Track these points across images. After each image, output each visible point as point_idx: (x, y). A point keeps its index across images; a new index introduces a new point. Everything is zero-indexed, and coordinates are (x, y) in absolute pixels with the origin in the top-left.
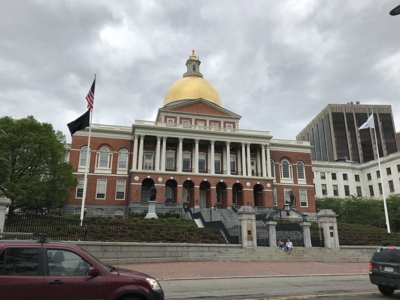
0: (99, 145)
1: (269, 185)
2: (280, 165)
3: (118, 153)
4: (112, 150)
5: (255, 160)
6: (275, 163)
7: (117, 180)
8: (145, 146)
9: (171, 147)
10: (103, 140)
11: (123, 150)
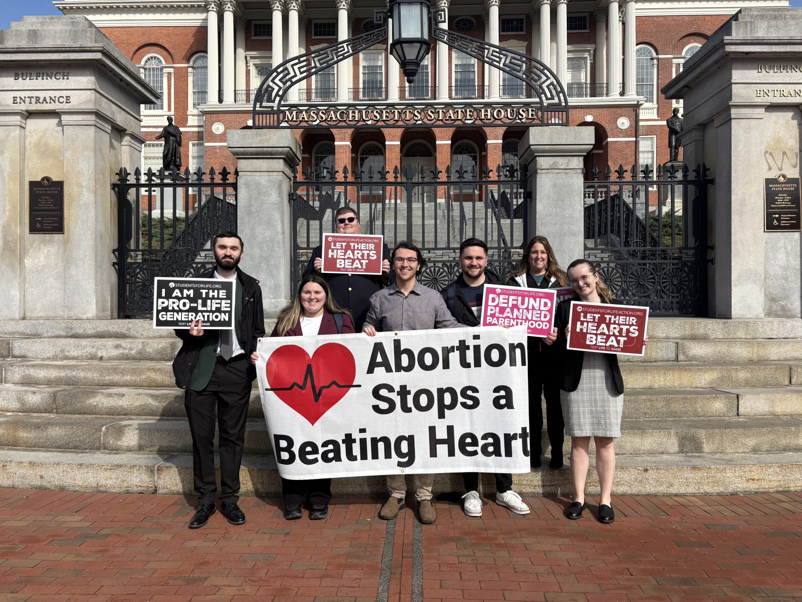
0: (136, 48)
1: (624, 123)
2: (675, 61)
3: (189, 67)
4: (170, 60)
5: (589, 51)
6: (660, 56)
7: (190, 142)
8: (252, 38)
9: (325, 35)
10: (144, 34)
11: (200, 57)
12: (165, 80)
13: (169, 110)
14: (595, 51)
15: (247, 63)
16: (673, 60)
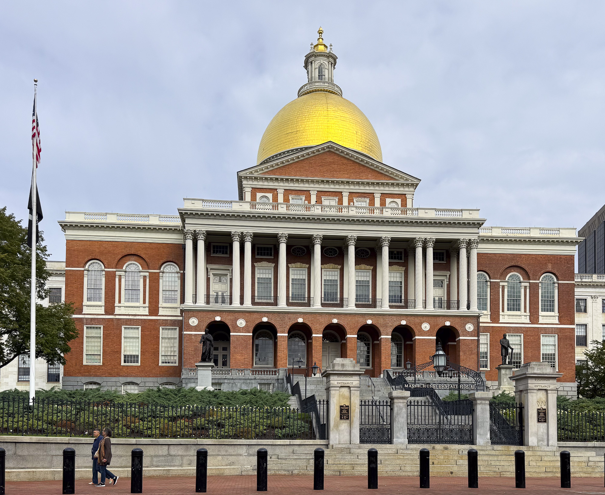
0: (121, 256)
1: (470, 327)
3: (159, 272)
4: (146, 266)
5: (446, 276)
6: (492, 280)
7: (161, 327)
8: (211, 255)
9: (264, 255)
10: (126, 247)
11: (169, 265)
12: (142, 281)
13: (144, 303)
14: (450, 276)
15: (207, 272)
16: (500, 283)
